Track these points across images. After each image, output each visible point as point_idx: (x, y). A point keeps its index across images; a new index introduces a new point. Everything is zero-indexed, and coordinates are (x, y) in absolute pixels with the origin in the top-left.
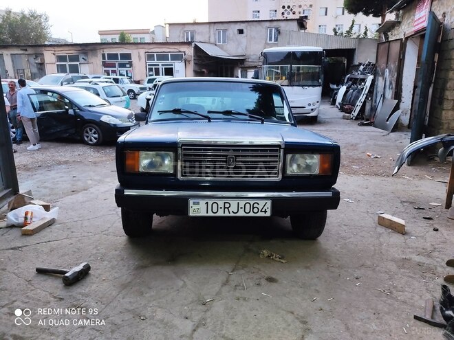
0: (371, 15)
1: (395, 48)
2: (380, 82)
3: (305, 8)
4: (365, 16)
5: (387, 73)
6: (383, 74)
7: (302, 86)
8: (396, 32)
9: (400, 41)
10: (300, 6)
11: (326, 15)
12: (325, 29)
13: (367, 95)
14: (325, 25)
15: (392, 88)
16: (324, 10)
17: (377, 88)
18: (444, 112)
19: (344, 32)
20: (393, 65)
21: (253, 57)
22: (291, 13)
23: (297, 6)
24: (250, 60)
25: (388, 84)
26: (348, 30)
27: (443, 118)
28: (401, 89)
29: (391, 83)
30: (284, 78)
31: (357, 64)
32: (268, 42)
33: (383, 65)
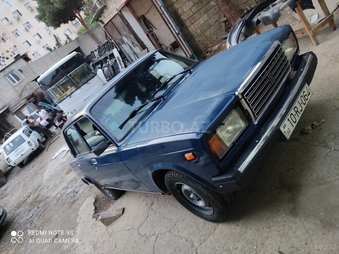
0: (69, 21)
1: (118, 21)
2: (125, 48)
3: (12, 50)
4: (66, 24)
5: (125, 39)
6: (123, 42)
7: (86, 82)
8: (107, 14)
9: (118, 15)
10: (7, 51)
11: (30, 45)
12: (39, 54)
13: (123, 61)
14: (37, 52)
15: (136, 45)
16: (26, 43)
17: (126, 53)
18: (189, 29)
19: (55, 46)
20: (125, 32)
21: (13, 102)
22: (5, 60)
23: (5, 52)
24: (12, 106)
25: (131, 45)
26: (56, 43)
27: (192, 32)
28: (142, 41)
29: (133, 43)
30: (69, 87)
31: (89, 53)
32: (14, 85)
33: (119, 37)
